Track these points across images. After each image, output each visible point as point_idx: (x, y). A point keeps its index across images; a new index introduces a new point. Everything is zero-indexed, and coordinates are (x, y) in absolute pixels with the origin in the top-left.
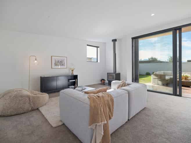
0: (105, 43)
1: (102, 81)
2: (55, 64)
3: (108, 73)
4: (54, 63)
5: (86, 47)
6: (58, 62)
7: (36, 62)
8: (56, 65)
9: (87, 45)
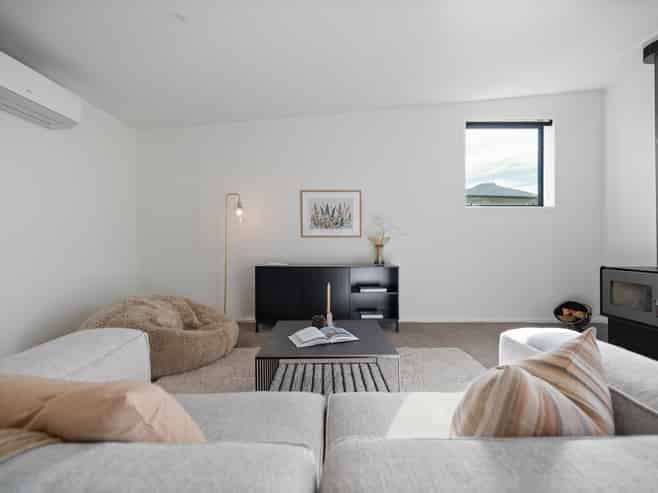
0: (602, 92)
1: (566, 311)
2: (313, 219)
3: (602, 268)
4: (310, 217)
5: (462, 138)
6: (323, 213)
7: (239, 212)
8: (316, 223)
9: (470, 125)
